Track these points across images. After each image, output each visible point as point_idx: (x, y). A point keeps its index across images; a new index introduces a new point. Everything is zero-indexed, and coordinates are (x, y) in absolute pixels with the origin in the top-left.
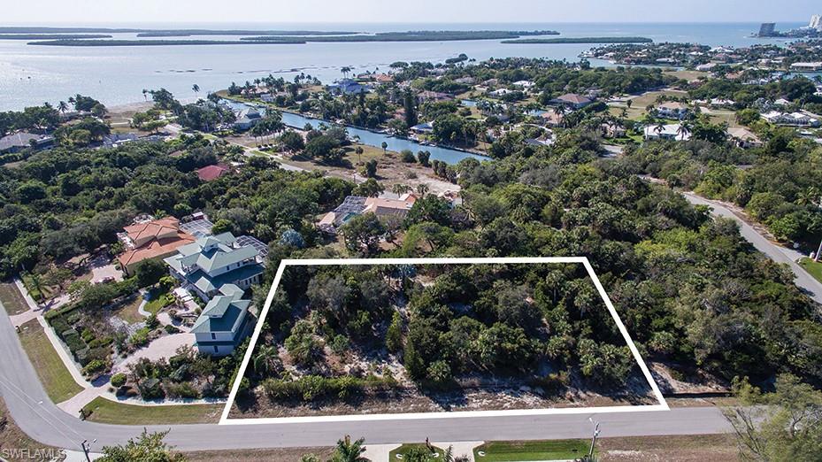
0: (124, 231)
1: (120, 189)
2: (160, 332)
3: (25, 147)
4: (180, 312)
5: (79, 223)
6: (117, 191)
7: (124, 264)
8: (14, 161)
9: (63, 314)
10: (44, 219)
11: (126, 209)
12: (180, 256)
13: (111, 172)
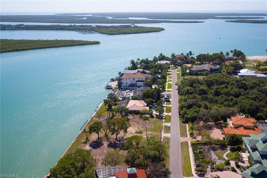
0: (231, 118)
1: (236, 99)
2: (229, 168)
3: (207, 70)
4: (240, 164)
5: (215, 109)
6: (235, 99)
7: (226, 133)
8: (202, 75)
9: (197, 144)
10: (204, 103)
11: (235, 109)
12: (250, 138)
13: (236, 90)
